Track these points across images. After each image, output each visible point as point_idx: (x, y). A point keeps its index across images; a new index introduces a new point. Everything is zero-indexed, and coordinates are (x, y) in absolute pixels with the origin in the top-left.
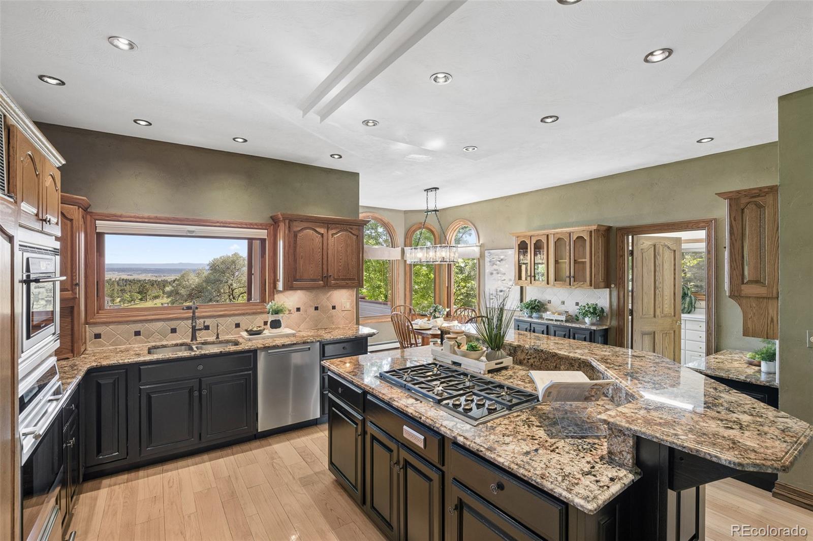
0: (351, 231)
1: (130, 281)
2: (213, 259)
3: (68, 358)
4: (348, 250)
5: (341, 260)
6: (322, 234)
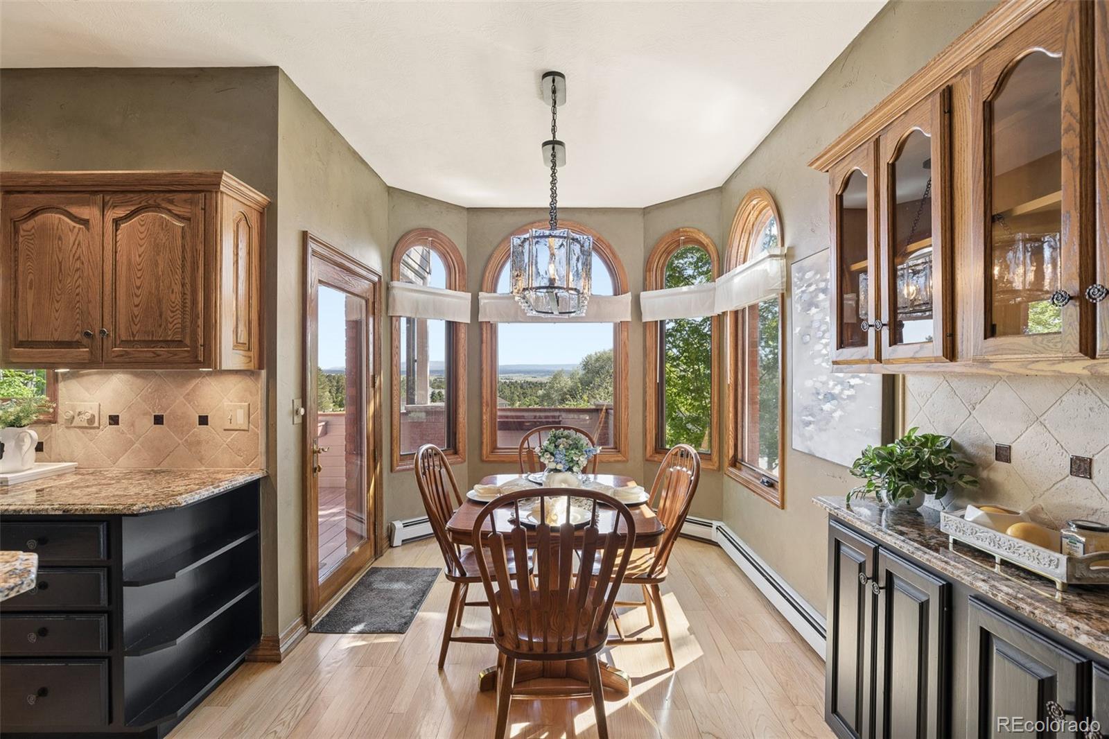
0: (170, 207)
1: (533, 384)
2: (586, 356)
4: (159, 261)
5: (138, 288)
6: (85, 222)
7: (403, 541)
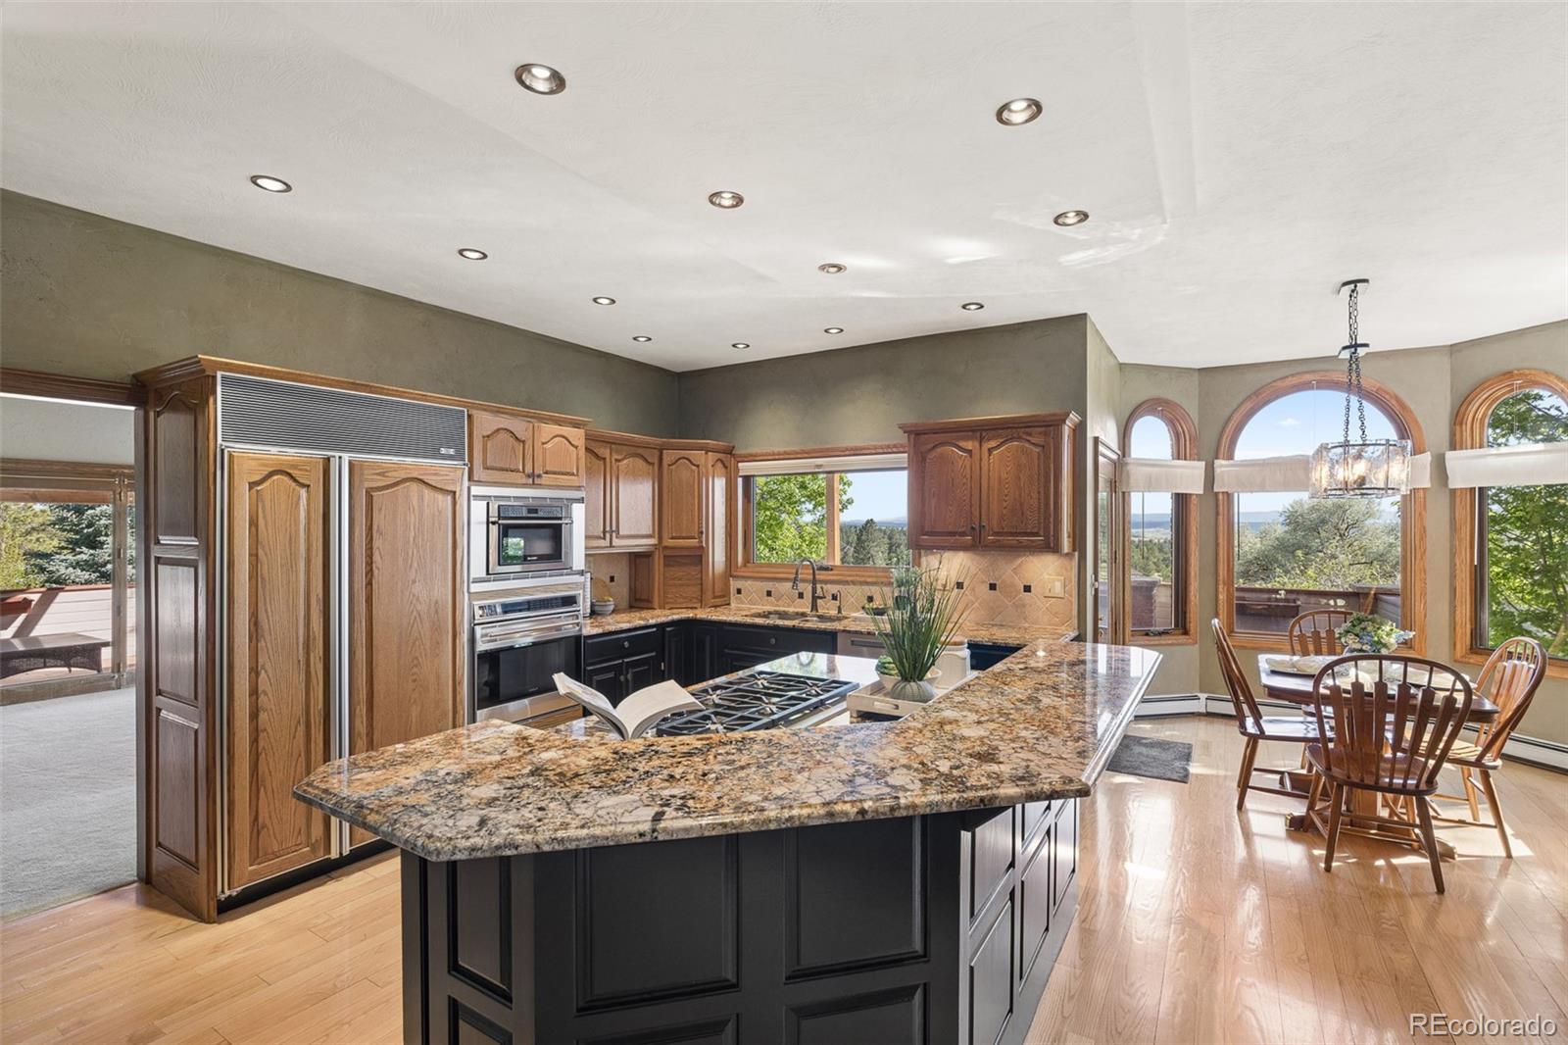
0: (1029, 438)
3: (696, 608)
4: (1021, 476)
5: (1006, 496)
6: (970, 452)
7: (1136, 717)
